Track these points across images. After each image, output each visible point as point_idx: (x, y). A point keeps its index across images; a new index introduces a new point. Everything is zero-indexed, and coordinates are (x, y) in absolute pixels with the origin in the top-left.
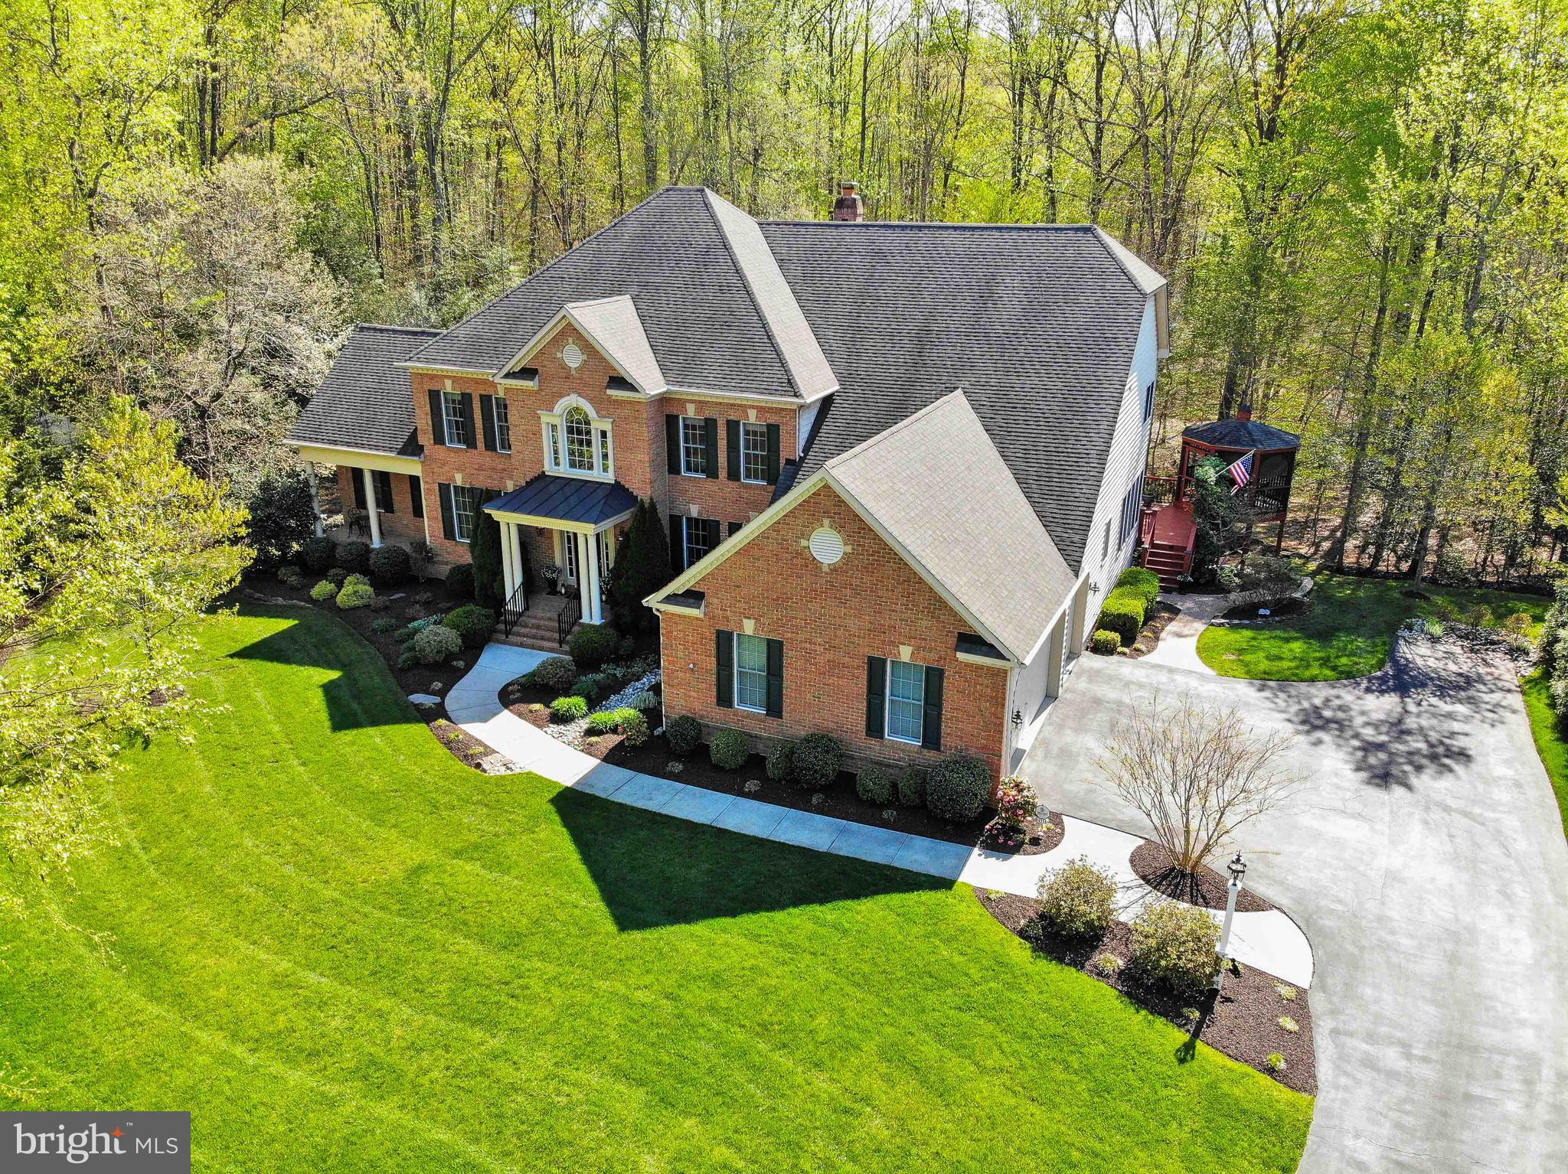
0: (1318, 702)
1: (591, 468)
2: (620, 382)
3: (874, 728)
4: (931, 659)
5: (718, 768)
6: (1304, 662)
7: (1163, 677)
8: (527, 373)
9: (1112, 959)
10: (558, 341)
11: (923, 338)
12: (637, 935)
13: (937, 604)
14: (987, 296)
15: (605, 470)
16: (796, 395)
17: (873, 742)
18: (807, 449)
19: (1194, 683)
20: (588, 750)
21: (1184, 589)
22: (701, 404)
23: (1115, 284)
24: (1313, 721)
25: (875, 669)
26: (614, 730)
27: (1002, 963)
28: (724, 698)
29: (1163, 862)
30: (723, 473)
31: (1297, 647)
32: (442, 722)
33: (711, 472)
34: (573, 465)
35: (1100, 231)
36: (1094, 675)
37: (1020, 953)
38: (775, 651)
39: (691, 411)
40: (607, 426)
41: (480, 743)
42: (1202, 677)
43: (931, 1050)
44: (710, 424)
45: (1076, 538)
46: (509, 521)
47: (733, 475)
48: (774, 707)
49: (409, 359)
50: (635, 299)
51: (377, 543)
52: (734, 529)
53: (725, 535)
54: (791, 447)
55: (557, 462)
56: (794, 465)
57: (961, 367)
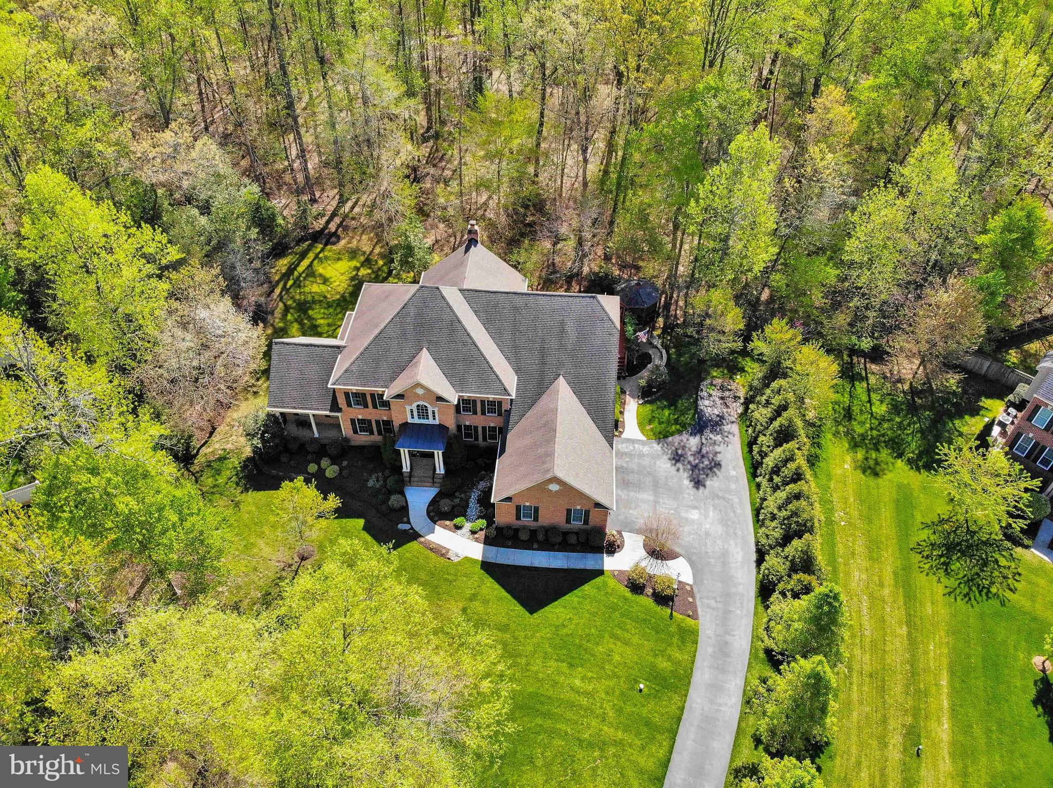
0: (676, 445)
1: (428, 419)
3: (568, 522)
4: (586, 509)
6: (668, 421)
7: (631, 447)
8: (400, 396)
9: (649, 590)
10: (413, 387)
11: (543, 352)
12: (535, 616)
13: (588, 498)
14: (563, 331)
15: (434, 419)
16: (509, 395)
17: (568, 525)
18: (511, 407)
19: (641, 448)
20: (477, 541)
21: (625, 377)
22: (470, 397)
23: (607, 325)
24: (676, 458)
25: (569, 511)
26: (481, 529)
27: (625, 599)
28: (518, 519)
29: (650, 545)
30: (479, 413)
31: (667, 413)
32: (421, 539)
33: (475, 413)
34: (419, 418)
37: (628, 594)
38: (537, 509)
39: (466, 398)
40: (436, 410)
41: (445, 548)
44: (474, 402)
47: (483, 413)
48: (536, 519)
49: (334, 384)
50: (428, 349)
51: (316, 435)
52: (484, 428)
53: (480, 430)
54: (506, 406)
55: (413, 418)
56: (508, 412)
57: (560, 365)
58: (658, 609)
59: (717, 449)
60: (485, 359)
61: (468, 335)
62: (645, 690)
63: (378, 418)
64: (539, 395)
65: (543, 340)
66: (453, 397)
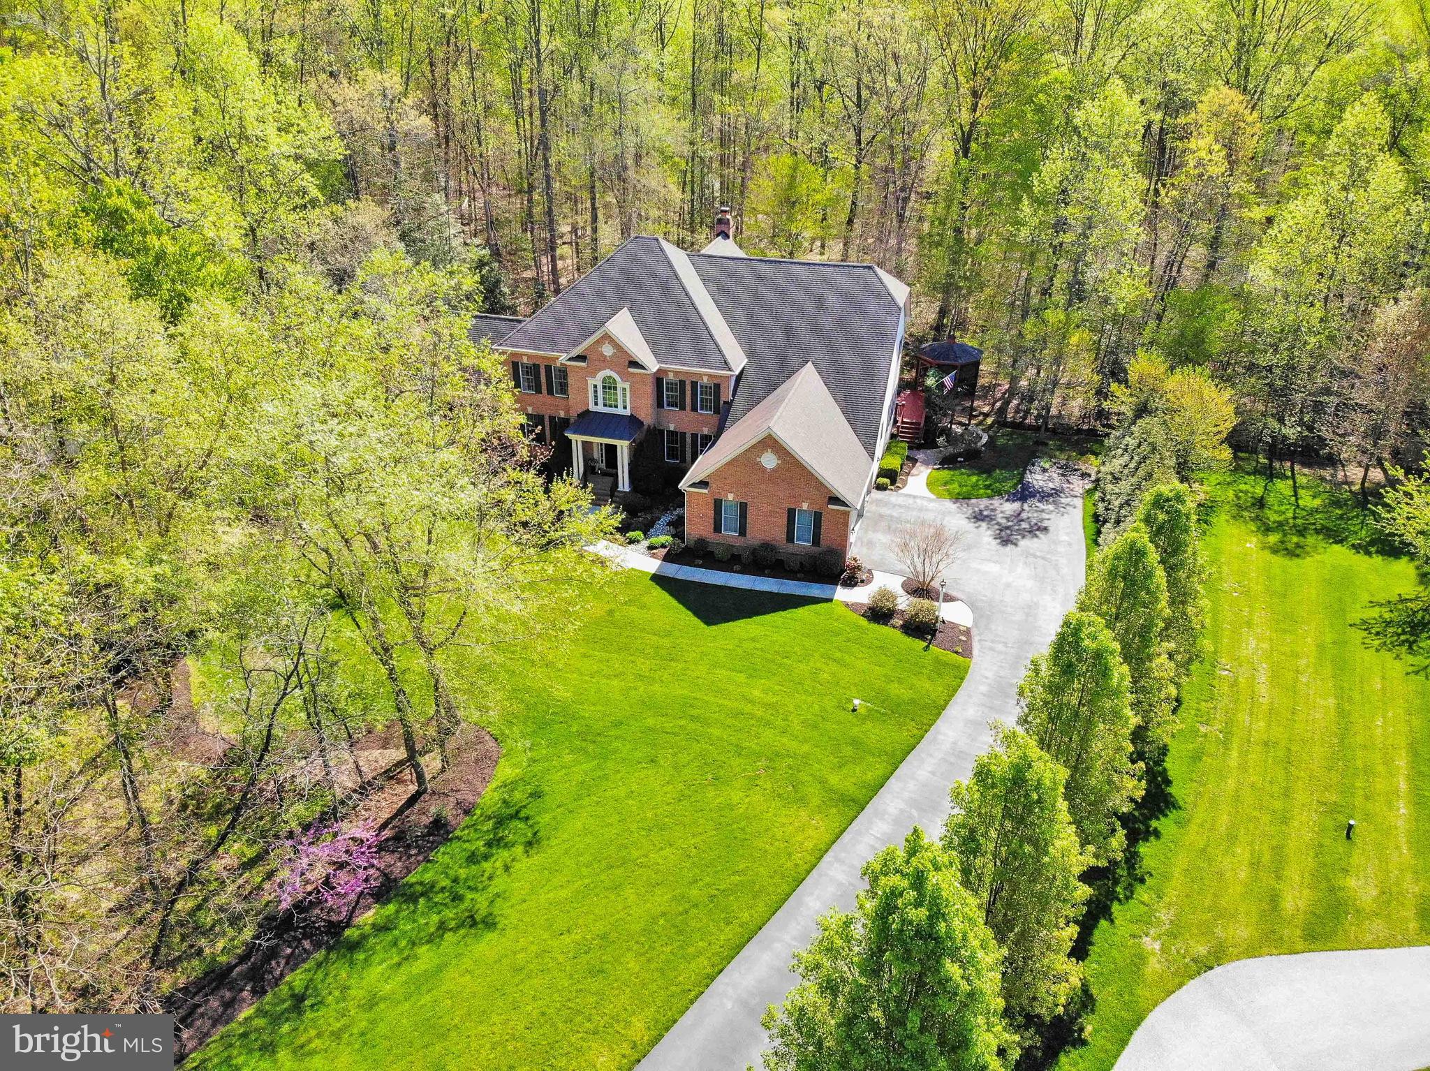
0: (982, 507)
1: (616, 407)
2: (634, 364)
3: (790, 539)
4: (816, 508)
5: (720, 561)
6: (975, 486)
7: (911, 501)
8: (581, 358)
9: (898, 622)
10: (599, 342)
11: (789, 333)
12: (714, 627)
13: (819, 485)
14: (820, 306)
15: (625, 408)
16: (730, 370)
17: (790, 545)
18: (734, 395)
19: (925, 503)
20: (653, 556)
21: (919, 447)
22: (676, 373)
23: (885, 301)
24: (979, 517)
25: (791, 513)
26: (663, 546)
27: (858, 627)
28: (717, 529)
29: (914, 587)
30: (688, 407)
31: (974, 479)
33: (683, 408)
34: (605, 405)
35: (877, 269)
36: (878, 502)
37: (864, 622)
38: (743, 507)
39: (671, 376)
40: (627, 385)
42: (930, 500)
43: (838, 655)
44: (682, 383)
45: (873, 443)
46: (576, 439)
47: (694, 409)
48: (743, 532)
49: (500, 344)
50: (630, 310)
52: (694, 436)
53: (689, 440)
54: (726, 395)
55: (596, 404)
56: (729, 404)
57: (810, 349)
58: (909, 640)
59: (1045, 516)
60: (704, 324)
61: (687, 294)
62: (862, 711)
63: (553, 413)
64: (776, 385)
65: (791, 319)
66: (652, 365)
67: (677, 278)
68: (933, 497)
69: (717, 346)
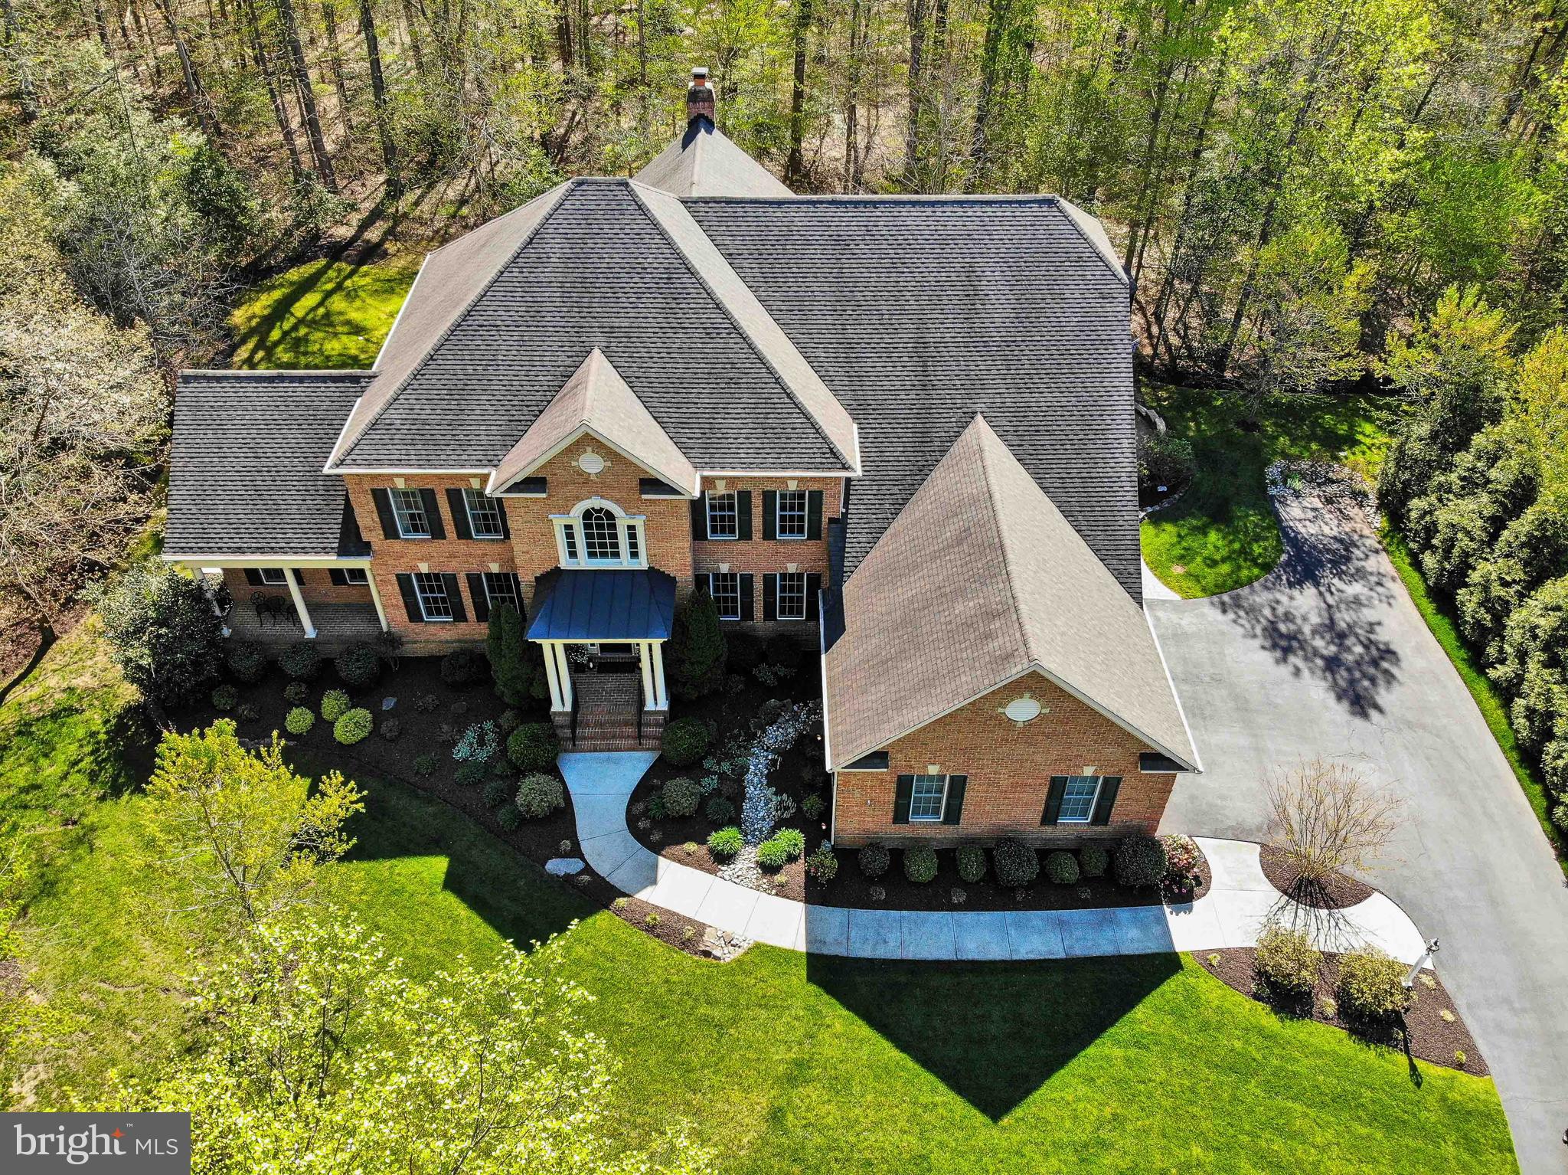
0: (1268, 614)
1: (616, 555)
2: (652, 484)
3: (1049, 819)
4: (1111, 772)
6: (1232, 560)
8: (532, 483)
9: (1325, 1001)
10: (572, 450)
11: (923, 354)
13: (1123, 736)
14: (973, 296)
15: (634, 555)
16: (842, 466)
17: (1049, 828)
18: (846, 504)
20: (784, 893)
22: (733, 482)
23: (1094, 271)
24: (1279, 643)
25: (1057, 783)
26: (792, 859)
28: (902, 817)
29: (1287, 871)
30: (757, 535)
32: (621, 901)
33: (746, 535)
34: (592, 555)
35: (1064, 204)
38: (958, 783)
39: (721, 490)
40: (639, 522)
41: (690, 921)
44: (745, 497)
45: (1131, 568)
46: (552, 643)
47: (769, 534)
48: (953, 816)
49: (341, 463)
50: (607, 352)
51: (310, 633)
52: (769, 580)
53: (758, 585)
54: (832, 508)
55: (573, 554)
56: (840, 524)
57: (974, 386)
60: (771, 371)
61: (718, 306)
63: (475, 568)
64: (922, 472)
65: (921, 326)
66: (688, 480)
67: (691, 271)
68: (1175, 597)
69: (808, 417)
